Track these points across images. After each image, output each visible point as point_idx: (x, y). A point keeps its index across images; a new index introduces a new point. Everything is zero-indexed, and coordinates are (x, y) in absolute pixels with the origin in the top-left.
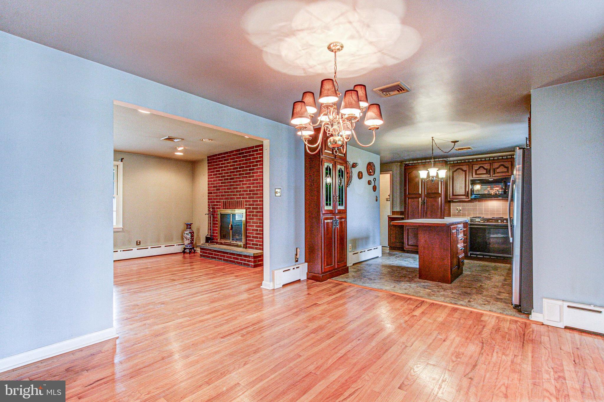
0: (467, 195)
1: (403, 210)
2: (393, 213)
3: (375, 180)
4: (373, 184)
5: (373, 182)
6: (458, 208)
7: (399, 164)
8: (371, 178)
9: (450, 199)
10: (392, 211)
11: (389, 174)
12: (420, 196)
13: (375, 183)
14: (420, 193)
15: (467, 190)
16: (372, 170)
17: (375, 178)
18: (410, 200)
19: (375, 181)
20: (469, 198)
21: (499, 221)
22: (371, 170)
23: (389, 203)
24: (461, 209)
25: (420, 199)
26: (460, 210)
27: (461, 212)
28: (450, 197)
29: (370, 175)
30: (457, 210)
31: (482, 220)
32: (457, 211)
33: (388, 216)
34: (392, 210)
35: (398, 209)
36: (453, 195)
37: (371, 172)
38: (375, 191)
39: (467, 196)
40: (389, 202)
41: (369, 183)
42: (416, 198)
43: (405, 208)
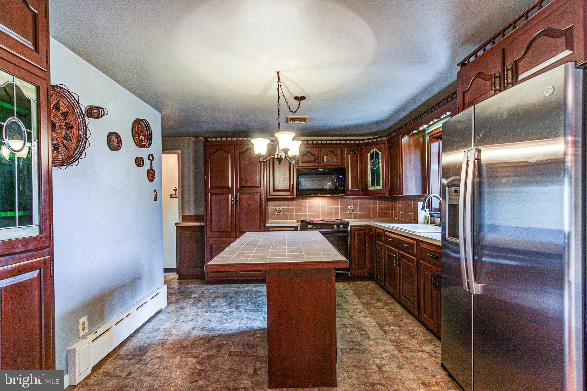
0: (290, 189)
1: (202, 213)
2: (184, 218)
3: (151, 158)
4: (147, 167)
5: (147, 162)
6: (277, 208)
7: (193, 139)
8: (144, 153)
9: (270, 195)
10: (182, 215)
11: (177, 155)
12: (230, 191)
13: (151, 164)
14: (230, 186)
15: (292, 183)
16: (145, 137)
17: (152, 155)
18: (213, 196)
19: (151, 161)
20: (294, 195)
21: (335, 226)
22: (141, 137)
23: (176, 202)
24: (281, 209)
25: (230, 195)
26: (280, 211)
27: (281, 213)
28: (269, 193)
29: (141, 146)
30: (276, 211)
31: (315, 226)
32: (277, 213)
33: (176, 224)
34: (182, 212)
35: (191, 212)
36: (274, 190)
37: (142, 140)
38: (151, 180)
39: (292, 192)
40: (177, 200)
41: (139, 162)
42: (223, 194)
43: (206, 211)
